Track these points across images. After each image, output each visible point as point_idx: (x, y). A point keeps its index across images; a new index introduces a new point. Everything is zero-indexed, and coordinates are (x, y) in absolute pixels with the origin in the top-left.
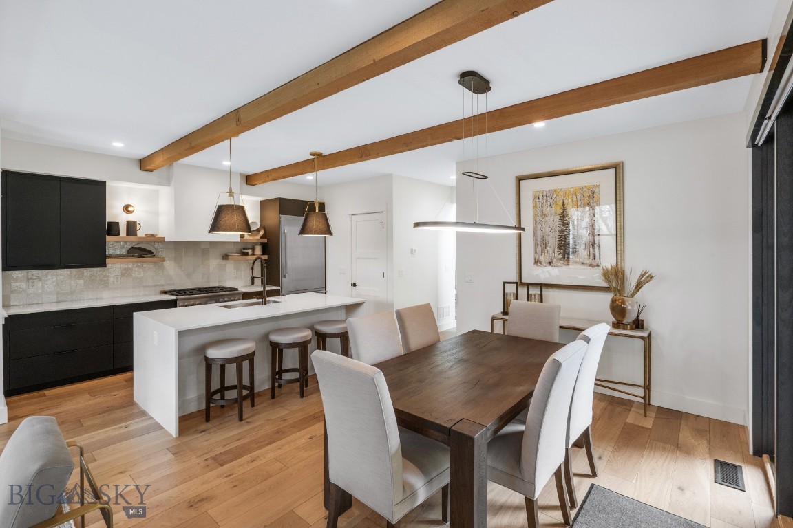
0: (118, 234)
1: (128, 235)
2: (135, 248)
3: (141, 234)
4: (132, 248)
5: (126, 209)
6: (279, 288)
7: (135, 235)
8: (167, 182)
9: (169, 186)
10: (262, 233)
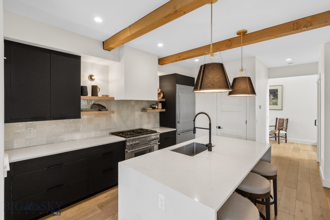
0: (86, 95)
1: (92, 95)
2: (96, 104)
3: (100, 94)
4: (94, 104)
5: (91, 77)
6: (175, 129)
7: (97, 95)
8: (118, 59)
9: (119, 61)
10: (162, 95)
